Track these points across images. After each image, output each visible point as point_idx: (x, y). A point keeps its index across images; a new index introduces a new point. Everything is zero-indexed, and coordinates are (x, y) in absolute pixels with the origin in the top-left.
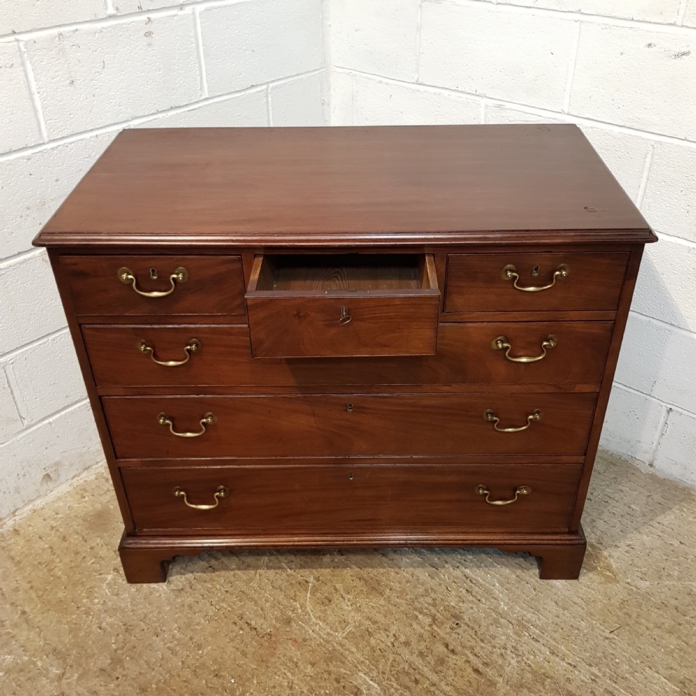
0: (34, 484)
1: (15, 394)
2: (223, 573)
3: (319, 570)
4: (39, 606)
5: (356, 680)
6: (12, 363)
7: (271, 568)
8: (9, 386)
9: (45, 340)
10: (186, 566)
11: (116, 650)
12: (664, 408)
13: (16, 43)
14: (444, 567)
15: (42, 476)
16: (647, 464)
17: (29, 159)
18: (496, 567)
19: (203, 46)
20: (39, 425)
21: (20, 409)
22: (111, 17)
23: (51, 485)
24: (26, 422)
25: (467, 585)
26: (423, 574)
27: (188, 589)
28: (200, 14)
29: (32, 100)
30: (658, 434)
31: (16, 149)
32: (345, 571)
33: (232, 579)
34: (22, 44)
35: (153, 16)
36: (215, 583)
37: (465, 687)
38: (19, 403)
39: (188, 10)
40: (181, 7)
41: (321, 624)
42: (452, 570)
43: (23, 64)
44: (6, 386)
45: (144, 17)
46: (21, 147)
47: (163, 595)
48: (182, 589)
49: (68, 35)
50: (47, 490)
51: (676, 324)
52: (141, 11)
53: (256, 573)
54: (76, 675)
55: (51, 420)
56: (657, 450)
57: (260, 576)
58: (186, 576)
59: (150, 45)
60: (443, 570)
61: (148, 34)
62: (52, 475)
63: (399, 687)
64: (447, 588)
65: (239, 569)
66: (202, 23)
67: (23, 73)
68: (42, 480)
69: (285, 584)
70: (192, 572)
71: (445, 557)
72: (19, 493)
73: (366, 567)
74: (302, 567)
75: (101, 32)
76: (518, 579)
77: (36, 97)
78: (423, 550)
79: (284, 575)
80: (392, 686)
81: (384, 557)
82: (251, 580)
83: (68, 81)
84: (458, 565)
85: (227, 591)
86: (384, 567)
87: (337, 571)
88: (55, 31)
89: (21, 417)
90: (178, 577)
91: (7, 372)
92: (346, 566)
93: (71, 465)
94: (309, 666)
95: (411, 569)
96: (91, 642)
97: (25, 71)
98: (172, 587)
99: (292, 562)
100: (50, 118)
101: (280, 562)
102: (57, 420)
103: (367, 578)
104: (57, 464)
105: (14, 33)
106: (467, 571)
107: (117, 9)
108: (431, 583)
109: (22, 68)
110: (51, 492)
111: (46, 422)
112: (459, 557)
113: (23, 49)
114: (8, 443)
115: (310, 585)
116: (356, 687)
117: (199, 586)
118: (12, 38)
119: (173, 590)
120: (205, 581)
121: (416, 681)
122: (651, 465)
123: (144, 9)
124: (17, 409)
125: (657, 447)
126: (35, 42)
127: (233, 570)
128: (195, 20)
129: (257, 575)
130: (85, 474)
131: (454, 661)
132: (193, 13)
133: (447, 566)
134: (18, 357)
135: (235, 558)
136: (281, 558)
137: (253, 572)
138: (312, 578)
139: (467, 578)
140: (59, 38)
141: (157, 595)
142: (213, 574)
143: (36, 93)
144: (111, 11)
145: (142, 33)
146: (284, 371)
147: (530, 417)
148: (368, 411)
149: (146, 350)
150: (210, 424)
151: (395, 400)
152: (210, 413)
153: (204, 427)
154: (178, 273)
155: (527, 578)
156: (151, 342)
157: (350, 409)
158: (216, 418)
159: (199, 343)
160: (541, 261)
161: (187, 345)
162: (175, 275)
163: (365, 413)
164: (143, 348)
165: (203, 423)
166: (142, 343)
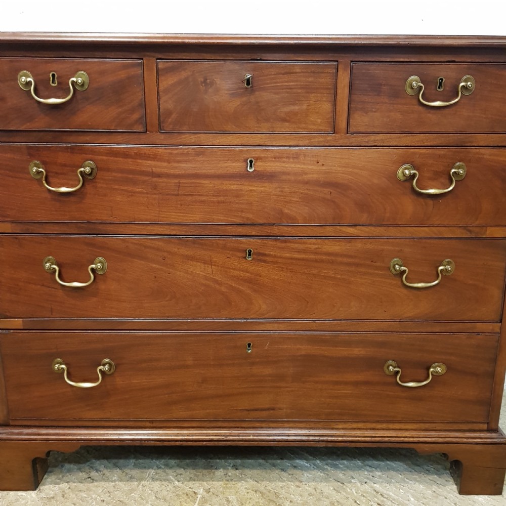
2: (103, 483)
3: (211, 482)
7: (157, 480)
10: (63, 477)
14: (350, 482)
18: (408, 483)
25: (378, 499)
26: (327, 488)
27: (60, 498)
32: (240, 484)
33: (112, 490)
36: (91, 493)
42: (359, 485)
47: (30, 502)
48: (53, 498)
53: (139, 484)
57: (143, 486)
58: (61, 485)
60: (349, 485)
64: (355, 502)
65: (121, 481)
69: (171, 494)
70: (68, 482)
71: (351, 473)
73: (263, 481)
74: (191, 479)
76: (435, 494)
78: (326, 467)
79: (171, 486)
81: (283, 472)
82: (132, 491)
84: (366, 480)
85: (103, 501)
86: (284, 481)
87: (231, 484)
90: (51, 486)
92: (241, 479)
95: (313, 483)
98: (42, 495)
99: (181, 475)
101: (168, 474)
103: (265, 491)
106: (377, 486)
108: (336, 496)
112: (366, 473)
115: (199, 496)
117: (72, 495)
119: (42, 498)
120: (81, 491)
127: (115, 481)
129: (141, 486)
133: (353, 481)
135: (118, 470)
136: (169, 471)
137: (136, 483)
138: (202, 490)
139: (377, 492)
141: (23, 502)
142: (91, 485)
146: (181, 205)
147: (441, 268)
148: (268, 259)
149: (39, 173)
150: (100, 273)
151: (296, 245)
152: (101, 258)
153: (92, 275)
154: (77, 78)
155: (445, 493)
156: (44, 164)
157: (250, 255)
158: (106, 265)
159: (94, 167)
160: (445, 72)
161: (81, 167)
162: (74, 79)
163: (265, 261)
164: (35, 169)
165: (92, 270)
166: (36, 165)
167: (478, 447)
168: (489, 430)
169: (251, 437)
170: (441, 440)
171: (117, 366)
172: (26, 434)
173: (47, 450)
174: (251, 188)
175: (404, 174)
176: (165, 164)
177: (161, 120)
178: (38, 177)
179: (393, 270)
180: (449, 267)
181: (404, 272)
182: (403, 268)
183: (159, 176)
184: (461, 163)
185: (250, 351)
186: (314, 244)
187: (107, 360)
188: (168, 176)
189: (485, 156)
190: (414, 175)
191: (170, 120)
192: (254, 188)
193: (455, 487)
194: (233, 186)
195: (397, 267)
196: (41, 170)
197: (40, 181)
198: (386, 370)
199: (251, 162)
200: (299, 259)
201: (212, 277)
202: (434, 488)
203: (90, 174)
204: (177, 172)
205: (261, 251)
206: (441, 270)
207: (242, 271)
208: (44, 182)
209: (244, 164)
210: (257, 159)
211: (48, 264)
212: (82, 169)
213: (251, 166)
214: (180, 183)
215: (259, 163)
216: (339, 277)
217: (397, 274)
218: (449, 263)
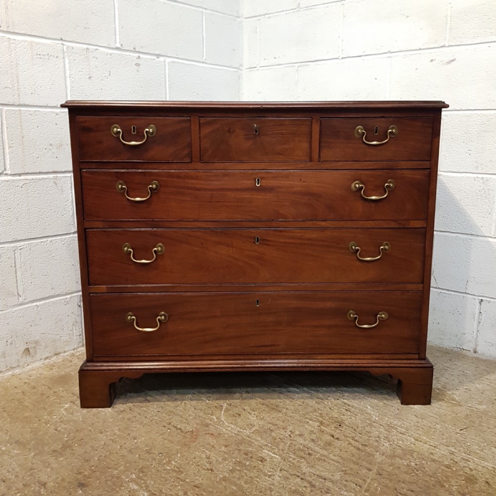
0: (17, 353)
1: (18, 274)
2: (156, 403)
3: (231, 400)
4: (9, 420)
5: (261, 454)
6: (20, 249)
7: (194, 400)
8: (15, 266)
10: (128, 400)
11: (67, 441)
13: (62, 45)
14: (327, 399)
15: (24, 349)
17: (57, 114)
18: (366, 399)
19: (169, 81)
20: (30, 305)
21: (19, 287)
22: (117, 48)
23: (29, 359)
24: (21, 299)
25: (346, 407)
26: (312, 402)
27: (128, 411)
28: (168, 63)
29: (65, 80)
31: (51, 105)
32: (251, 401)
33: (163, 406)
34: (65, 47)
35: (142, 56)
36: (149, 408)
37: (349, 457)
38: (19, 282)
39: (162, 59)
40: (158, 56)
41: (232, 426)
42: (333, 400)
43: (64, 58)
44: (13, 265)
45: (137, 55)
46: (53, 105)
47: (108, 414)
48: (124, 411)
49: (92, 50)
50: (25, 363)
51: (475, 234)
52: (135, 51)
53: (182, 403)
55: (38, 303)
57: (185, 404)
58: (127, 405)
59: (138, 71)
60: (327, 401)
61: (138, 65)
62: (31, 350)
63: (296, 457)
64: (331, 409)
65: (169, 401)
66: (169, 68)
67: (63, 63)
68: (23, 353)
69: (204, 407)
70: (132, 403)
71: (328, 395)
72: (5, 357)
73: (267, 399)
74: (217, 399)
75: (111, 55)
76: (385, 405)
77: (68, 79)
78: (310, 391)
79: (204, 403)
80: (291, 457)
81: (281, 395)
82: (177, 406)
83: (88, 76)
84: (338, 398)
85: (159, 411)
86: (282, 399)
87: (245, 401)
88: (85, 46)
89: (18, 294)
90: (121, 405)
91: (16, 255)
92: (251, 399)
93: (46, 347)
94: (223, 447)
95: (302, 400)
96: (47, 437)
97: (64, 62)
99: (210, 397)
100: (74, 94)
101: (201, 397)
102: (43, 305)
103: (269, 404)
104: (36, 342)
105: (62, 39)
106: (345, 401)
107: (122, 45)
108: (317, 406)
109: (63, 60)
110: (28, 365)
111: (35, 304)
112: (338, 394)
113: (65, 50)
114: (5, 312)
115: (224, 408)
116: (261, 457)
117: (136, 409)
118: (60, 42)
119: (116, 411)
120: (142, 407)
121: (310, 454)
123: (137, 50)
124: (17, 286)
126: (72, 48)
127: (165, 402)
128: (165, 66)
129: (183, 404)
130: (54, 358)
131: (340, 444)
132: (164, 61)
133: (329, 398)
134: (25, 246)
135: (166, 395)
136: (201, 395)
137: (179, 402)
138: (225, 404)
139: (346, 404)
140: (87, 51)
141: (104, 413)
142: (148, 404)
143: (68, 77)
144: (118, 45)
145: (134, 63)
146: (213, 208)
147: (382, 247)
148: (270, 243)
149: (122, 188)
150: (159, 254)
151: (288, 234)
152: (160, 244)
153: (155, 255)
154: (149, 129)
155: (392, 404)
156: (126, 183)
157: (258, 241)
158: (164, 248)
159: (158, 184)
160: (378, 123)
161: (150, 185)
162: (147, 130)
163: (267, 245)
164: (120, 186)
165: (155, 251)
166: (120, 184)
167: (412, 370)
168: (419, 359)
169: (259, 365)
170: (387, 365)
171: (170, 317)
172: (106, 366)
173: (120, 377)
174: (258, 197)
175: (356, 187)
176: (203, 182)
177: (202, 154)
178: (122, 191)
179: (351, 249)
180: (387, 247)
181: (358, 250)
182: (357, 248)
183: (199, 190)
184: (392, 180)
185: (258, 306)
186: (300, 233)
187: (163, 313)
188: (206, 190)
189: (406, 175)
190: (362, 187)
191: (207, 154)
192: (260, 197)
193: (399, 401)
194: (246, 195)
195: (353, 247)
196: (124, 187)
197: (123, 194)
198: (349, 317)
199: (258, 180)
200: (290, 243)
201: (232, 255)
202: (385, 401)
203: (155, 189)
204: (211, 187)
205: (265, 238)
206: (382, 249)
207: (253, 251)
208: (126, 194)
209: (254, 181)
210: (262, 178)
211: (126, 248)
212: (151, 186)
213: (258, 183)
214: (212, 194)
215: (263, 181)
216: (316, 254)
217: (354, 252)
218: (387, 244)
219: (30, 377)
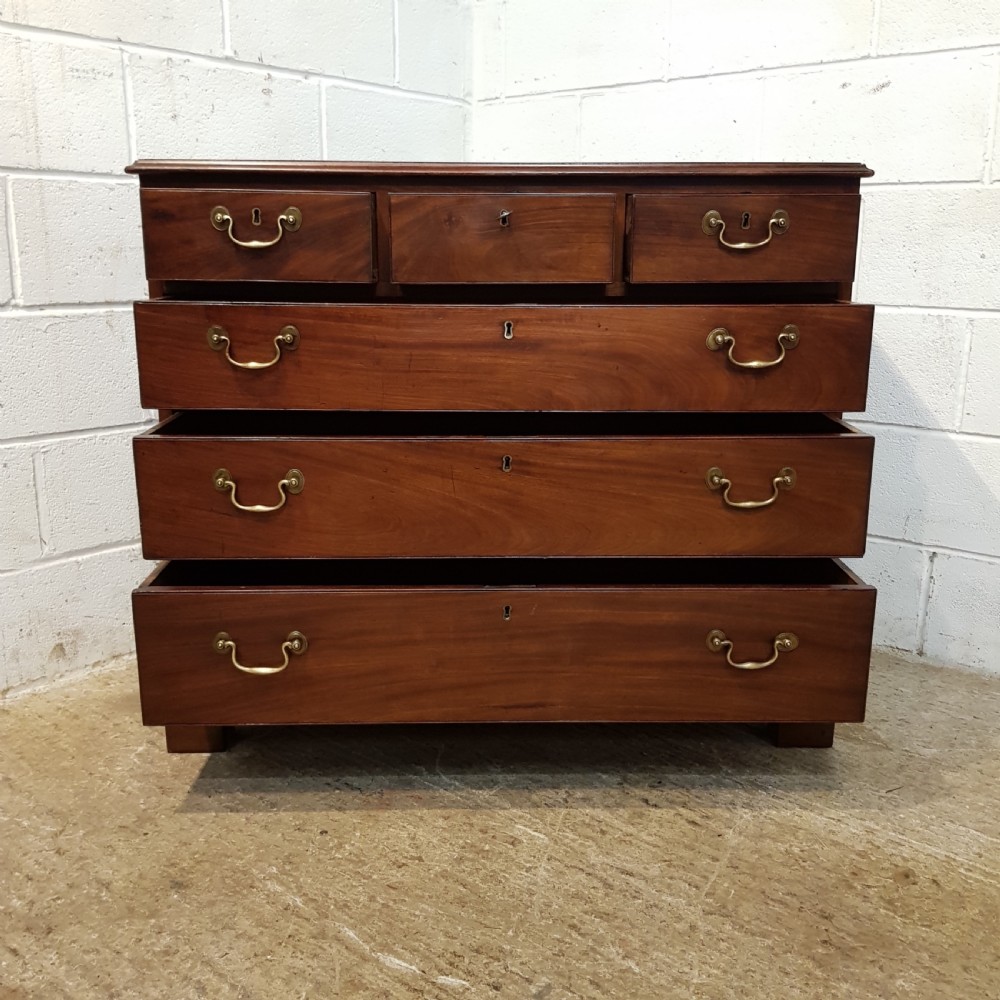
0: (41, 654)
1: (40, 501)
4: (31, 773)
6: (44, 452)
8: (35, 485)
9: (92, 435)
11: (145, 810)
12: (925, 554)
13: (119, 52)
15: (53, 645)
16: (915, 652)
17: (112, 189)
19: (327, 125)
20: (63, 561)
21: (42, 526)
22: (227, 59)
23: (63, 665)
24: (46, 549)
28: (326, 89)
29: (127, 121)
30: (922, 597)
31: (99, 171)
34: (126, 56)
35: (274, 74)
37: (676, 837)
38: (42, 516)
39: (313, 80)
40: (307, 74)
43: (123, 78)
44: (31, 483)
45: (264, 72)
46: (105, 171)
49: (178, 63)
50: (57, 672)
51: (923, 425)
52: (260, 64)
54: (81, 832)
55: (80, 558)
56: (925, 624)
59: (267, 104)
61: (267, 92)
62: (67, 648)
63: (577, 837)
66: (327, 99)
67: (121, 88)
68: (52, 652)
69: (403, 751)
72: (18, 660)
75: (214, 71)
77: (132, 119)
79: (402, 744)
80: (567, 837)
83: (171, 114)
88: (165, 55)
89: (41, 539)
91: (36, 463)
93: (96, 642)
94: (440, 820)
96: (107, 803)
97: (124, 85)
100: (144, 148)
102: (88, 561)
104: (77, 633)
105: (120, 40)
107: (235, 52)
109: (121, 82)
110: (61, 676)
111: (73, 559)
113: (126, 62)
114: (17, 573)
115: (441, 752)
118: (117, 46)
121: (602, 832)
122: (921, 653)
123: (266, 62)
124: (39, 524)
125: (924, 620)
126: (140, 57)
128: (320, 94)
130: (112, 664)
131: (659, 815)
132: (319, 85)
134: (54, 447)
140: (168, 64)
143: (133, 114)
144: (230, 53)
145: (260, 89)
146: (414, 386)
147: (777, 480)
148: (533, 469)
149: (220, 341)
150: (293, 491)
151: (574, 450)
152: (296, 472)
153: (283, 495)
154: (287, 215)
156: (228, 330)
157: (507, 464)
158: (303, 480)
159: (296, 332)
161: (278, 334)
162: (284, 217)
163: (529, 473)
164: (215, 337)
165: (284, 486)
166: (217, 332)
171: (311, 644)
174: (509, 362)
175: (716, 341)
176: (392, 330)
177: (394, 267)
178: (219, 348)
179: (710, 484)
180: (787, 479)
181: (726, 485)
182: (724, 480)
183: (384, 346)
184: (792, 326)
185: (508, 619)
186: (599, 448)
187: (296, 633)
188: (396, 345)
190: (729, 342)
191: (404, 269)
192: (513, 362)
194: (484, 358)
195: (716, 479)
196: (223, 337)
197: (221, 353)
198: (710, 645)
199: (509, 325)
200: (578, 470)
201: (452, 495)
203: (291, 344)
204: (410, 340)
205: (524, 459)
207: (498, 487)
208: (227, 354)
209: (501, 327)
210: (517, 322)
211: (220, 479)
212: (280, 337)
213: (509, 332)
214: (411, 355)
215: (520, 328)
216: (635, 494)
217: (716, 490)
218: (787, 473)
219: (68, 697)
